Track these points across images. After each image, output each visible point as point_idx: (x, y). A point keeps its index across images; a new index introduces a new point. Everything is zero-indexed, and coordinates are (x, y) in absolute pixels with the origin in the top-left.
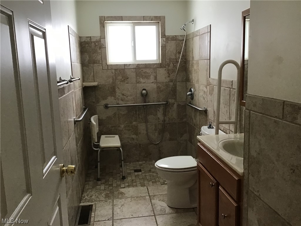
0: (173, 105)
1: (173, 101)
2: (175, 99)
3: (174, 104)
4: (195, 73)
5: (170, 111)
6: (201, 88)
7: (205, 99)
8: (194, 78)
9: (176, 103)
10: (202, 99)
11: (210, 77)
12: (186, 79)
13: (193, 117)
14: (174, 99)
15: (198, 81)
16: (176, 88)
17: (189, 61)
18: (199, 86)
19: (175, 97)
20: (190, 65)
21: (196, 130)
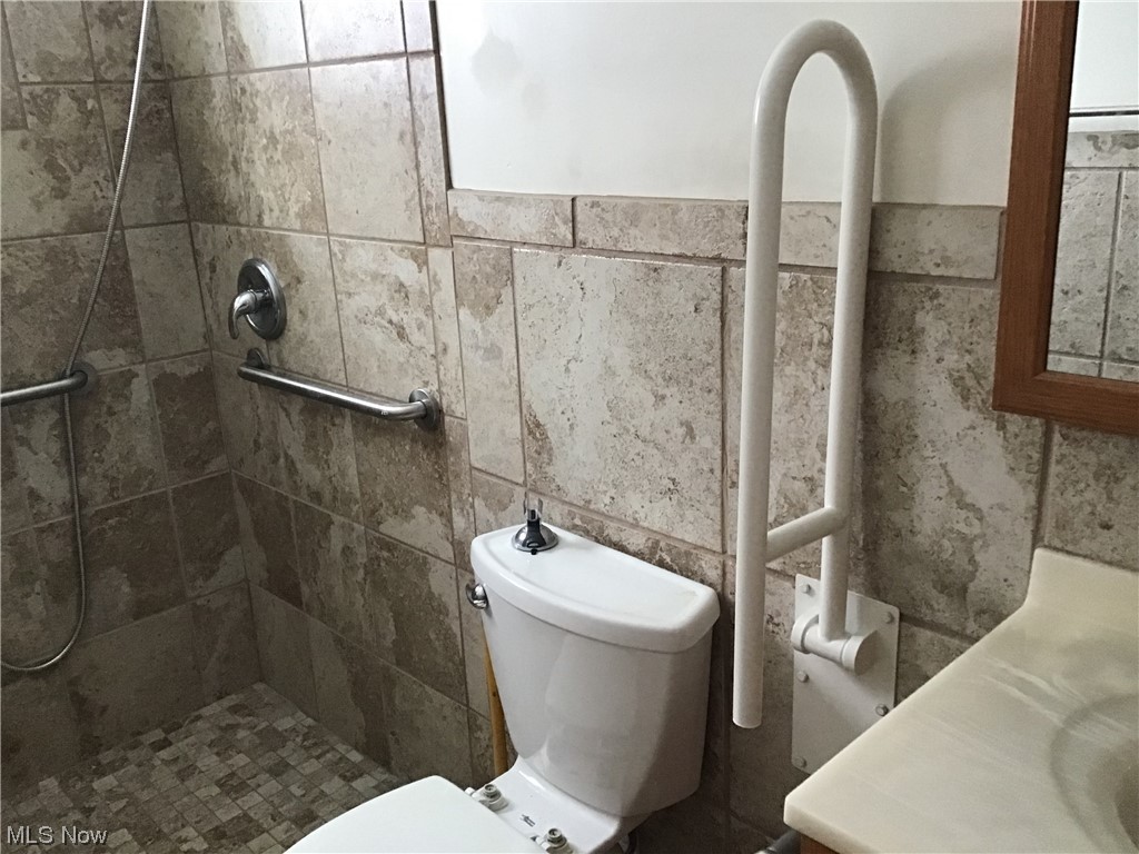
0: (128, 383)
1: (120, 359)
2: (134, 344)
3: (127, 377)
4: (278, 156)
5: (113, 430)
6: (363, 257)
7: (416, 337)
8: (268, 196)
9: (140, 369)
10: (378, 337)
11: (449, 185)
12: (186, 206)
13: (296, 452)
14: (124, 346)
15: (315, 214)
16: (125, 267)
17: (205, 77)
18: (336, 249)
19: (128, 332)
20: (217, 101)
21: (334, 532)
